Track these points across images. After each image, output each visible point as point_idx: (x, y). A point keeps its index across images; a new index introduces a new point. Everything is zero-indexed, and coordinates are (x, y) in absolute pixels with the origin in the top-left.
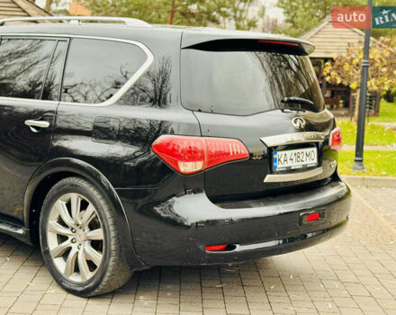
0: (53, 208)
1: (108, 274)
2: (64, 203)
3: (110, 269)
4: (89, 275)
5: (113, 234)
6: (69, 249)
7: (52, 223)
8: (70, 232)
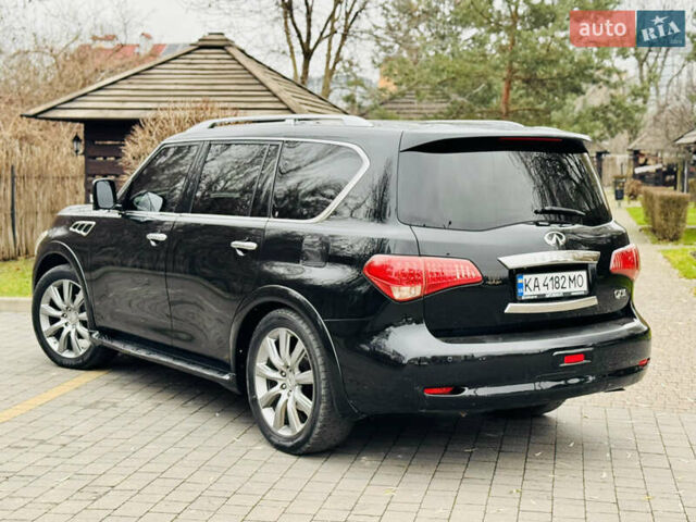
0: (261, 348)
1: (319, 424)
2: (273, 341)
3: (321, 418)
4: (299, 427)
5: (323, 376)
6: (279, 396)
7: (260, 365)
8: (280, 377)
